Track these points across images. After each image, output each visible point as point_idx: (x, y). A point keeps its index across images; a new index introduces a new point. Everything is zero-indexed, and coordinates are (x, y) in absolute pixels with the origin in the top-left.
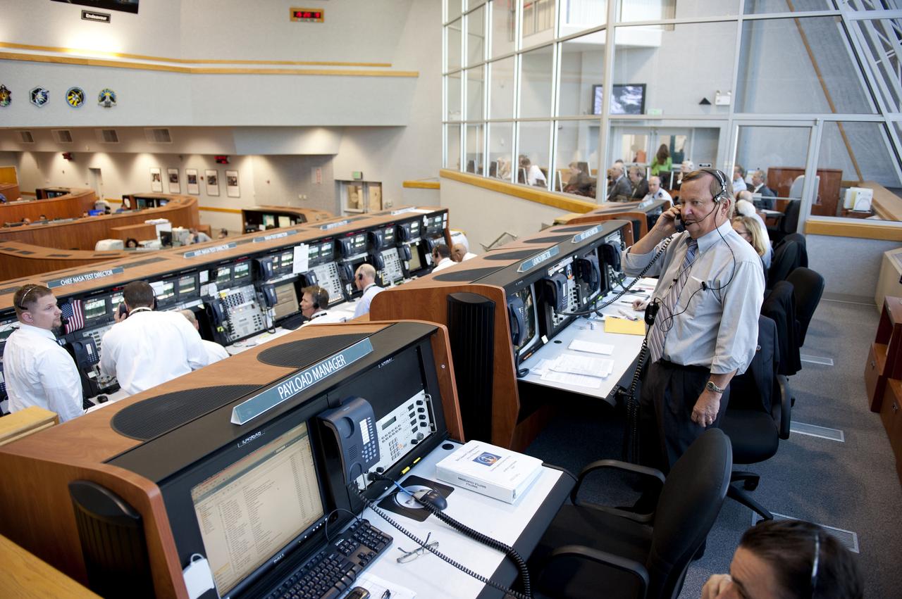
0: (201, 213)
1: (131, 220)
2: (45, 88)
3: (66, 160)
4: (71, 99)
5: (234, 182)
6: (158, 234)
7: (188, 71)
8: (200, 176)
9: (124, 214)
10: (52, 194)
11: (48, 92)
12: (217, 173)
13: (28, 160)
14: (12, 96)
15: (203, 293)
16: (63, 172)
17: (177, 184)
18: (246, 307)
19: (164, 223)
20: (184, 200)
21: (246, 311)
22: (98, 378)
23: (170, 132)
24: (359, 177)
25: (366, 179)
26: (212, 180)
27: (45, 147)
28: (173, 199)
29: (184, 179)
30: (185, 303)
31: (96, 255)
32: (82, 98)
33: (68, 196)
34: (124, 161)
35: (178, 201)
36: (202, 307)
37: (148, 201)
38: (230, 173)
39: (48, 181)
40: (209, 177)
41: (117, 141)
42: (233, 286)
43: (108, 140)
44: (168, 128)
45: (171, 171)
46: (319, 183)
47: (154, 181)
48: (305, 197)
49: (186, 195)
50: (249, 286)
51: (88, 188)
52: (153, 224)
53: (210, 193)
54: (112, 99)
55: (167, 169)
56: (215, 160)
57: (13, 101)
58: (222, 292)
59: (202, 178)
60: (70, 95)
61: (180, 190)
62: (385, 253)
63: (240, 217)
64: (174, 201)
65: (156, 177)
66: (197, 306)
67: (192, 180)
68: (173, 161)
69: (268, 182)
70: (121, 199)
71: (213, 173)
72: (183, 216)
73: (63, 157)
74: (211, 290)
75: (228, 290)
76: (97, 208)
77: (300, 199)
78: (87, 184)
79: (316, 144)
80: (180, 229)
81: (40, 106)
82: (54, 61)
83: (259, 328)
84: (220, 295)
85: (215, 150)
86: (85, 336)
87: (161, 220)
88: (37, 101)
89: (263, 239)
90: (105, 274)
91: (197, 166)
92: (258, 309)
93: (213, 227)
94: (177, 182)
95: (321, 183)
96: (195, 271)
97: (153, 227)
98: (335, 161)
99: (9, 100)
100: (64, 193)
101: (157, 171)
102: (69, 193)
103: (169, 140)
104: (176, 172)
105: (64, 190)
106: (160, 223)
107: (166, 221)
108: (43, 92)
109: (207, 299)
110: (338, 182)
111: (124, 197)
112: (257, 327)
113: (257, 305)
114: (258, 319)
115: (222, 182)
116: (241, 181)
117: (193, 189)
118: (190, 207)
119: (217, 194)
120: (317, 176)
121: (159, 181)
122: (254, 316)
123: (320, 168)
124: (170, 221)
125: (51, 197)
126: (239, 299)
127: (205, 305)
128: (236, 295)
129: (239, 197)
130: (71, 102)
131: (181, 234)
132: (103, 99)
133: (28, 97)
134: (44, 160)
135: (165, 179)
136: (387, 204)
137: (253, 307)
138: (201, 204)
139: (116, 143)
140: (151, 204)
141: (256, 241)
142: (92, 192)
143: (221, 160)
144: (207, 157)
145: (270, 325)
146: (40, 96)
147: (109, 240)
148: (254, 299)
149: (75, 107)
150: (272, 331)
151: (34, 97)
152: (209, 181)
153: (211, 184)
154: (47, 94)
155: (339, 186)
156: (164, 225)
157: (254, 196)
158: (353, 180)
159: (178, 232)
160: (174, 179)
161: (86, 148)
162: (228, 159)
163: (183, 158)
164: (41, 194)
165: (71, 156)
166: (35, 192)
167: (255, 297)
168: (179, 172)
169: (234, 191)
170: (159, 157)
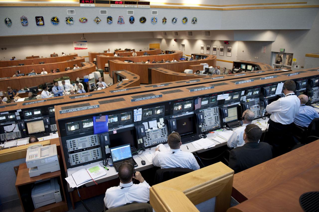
0: (217, 62)
1: (195, 63)
2: (176, 17)
3: (175, 41)
4: (183, 21)
5: (230, 51)
6: (204, 68)
7: (222, 10)
8: (218, 48)
9: (193, 61)
10: (170, 52)
11: (177, 19)
12: (224, 48)
13: (164, 41)
14: (167, 21)
15: (241, 100)
16: (173, 45)
17: (209, 51)
18: (255, 107)
19: (206, 65)
20: (212, 57)
21: (255, 108)
22: (202, 128)
23: (210, 32)
24: (283, 51)
25: (285, 52)
26: (222, 50)
27: (169, 37)
28: (208, 56)
29: (212, 49)
30: (234, 103)
31: (187, 75)
32: (187, 20)
33: (174, 53)
34: (192, 42)
35: (210, 57)
36: (240, 105)
37: (200, 56)
38: (228, 47)
39: (169, 48)
40: (221, 48)
41: (192, 35)
42: (252, 98)
43: (189, 35)
44: (210, 31)
45: (208, 46)
46: (264, 53)
47: (201, 49)
48: (257, 58)
49: (212, 55)
50: (258, 98)
51: (180, 51)
52: (203, 65)
53: (220, 55)
54: (196, 21)
55: (207, 45)
56: (224, 43)
57: (167, 22)
58: (248, 100)
59: (218, 49)
60: (183, 20)
61: (210, 53)
62: (314, 89)
63: (232, 64)
64: (209, 57)
65: (202, 48)
66: (238, 104)
67: (214, 49)
68: (209, 43)
69: (243, 51)
70: (191, 55)
71: (223, 47)
72: (211, 62)
73: (174, 40)
74: (244, 98)
75: (250, 99)
76: (183, 58)
77: (255, 59)
78: (180, 49)
79: (266, 37)
80: (211, 67)
81: (174, 23)
82: (180, 8)
83: (259, 116)
84: (247, 101)
85: (225, 38)
86: (200, 111)
87: (205, 64)
88: (173, 22)
89: (264, 78)
90: (208, 88)
91: (217, 44)
92: (260, 108)
93: (221, 67)
94: (209, 50)
95: (265, 52)
96: (240, 90)
97: (203, 66)
98: (273, 44)
99: (166, 22)
100: (174, 52)
101: (203, 46)
102: (175, 52)
103: (210, 35)
104: (209, 46)
105: (173, 51)
106: (205, 65)
107: (207, 64)
108: (175, 19)
109: (242, 102)
110: (273, 52)
111: (192, 55)
112: (258, 116)
113: (259, 107)
114: (259, 112)
115: (225, 51)
116: (232, 51)
117: (214, 53)
118: (214, 59)
119: (223, 55)
120: (264, 50)
121: (203, 49)
122: (258, 111)
123: (266, 47)
124: (208, 64)
125: (170, 54)
126: (253, 103)
127: (241, 104)
128: (252, 101)
129: (231, 57)
130: (183, 22)
131: (211, 69)
132: (193, 21)
133: (171, 20)
134: (168, 41)
135: (205, 49)
136: (294, 63)
137: (258, 107)
138: (217, 59)
139: (192, 36)
140: (200, 57)
141: (261, 79)
142: (181, 52)
143: (226, 43)
144: (221, 41)
145: (263, 115)
146: (174, 20)
147: (188, 69)
148: (259, 104)
149: (184, 24)
150: (264, 118)
151: (173, 20)
152: (220, 50)
153: (221, 51)
154: (177, 20)
155: (273, 54)
156: (206, 66)
157: (237, 56)
158: (280, 52)
159: (210, 68)
160: (208, 49)
161: (182, 38)
162: (229, 42)
163: (212, 41)
164: (167, 52)
165: (176, 40)
166: (165, 51)
167: (259, 103)
168: (210, 46)
169: (229, 54)
170: (204, 41)
